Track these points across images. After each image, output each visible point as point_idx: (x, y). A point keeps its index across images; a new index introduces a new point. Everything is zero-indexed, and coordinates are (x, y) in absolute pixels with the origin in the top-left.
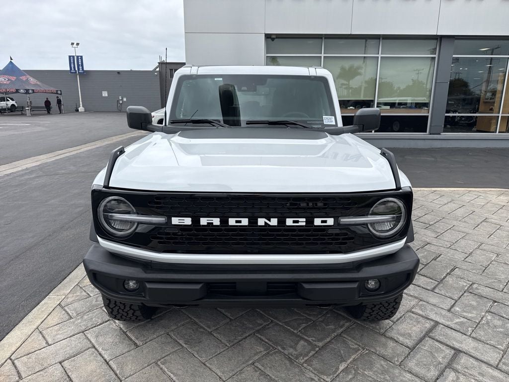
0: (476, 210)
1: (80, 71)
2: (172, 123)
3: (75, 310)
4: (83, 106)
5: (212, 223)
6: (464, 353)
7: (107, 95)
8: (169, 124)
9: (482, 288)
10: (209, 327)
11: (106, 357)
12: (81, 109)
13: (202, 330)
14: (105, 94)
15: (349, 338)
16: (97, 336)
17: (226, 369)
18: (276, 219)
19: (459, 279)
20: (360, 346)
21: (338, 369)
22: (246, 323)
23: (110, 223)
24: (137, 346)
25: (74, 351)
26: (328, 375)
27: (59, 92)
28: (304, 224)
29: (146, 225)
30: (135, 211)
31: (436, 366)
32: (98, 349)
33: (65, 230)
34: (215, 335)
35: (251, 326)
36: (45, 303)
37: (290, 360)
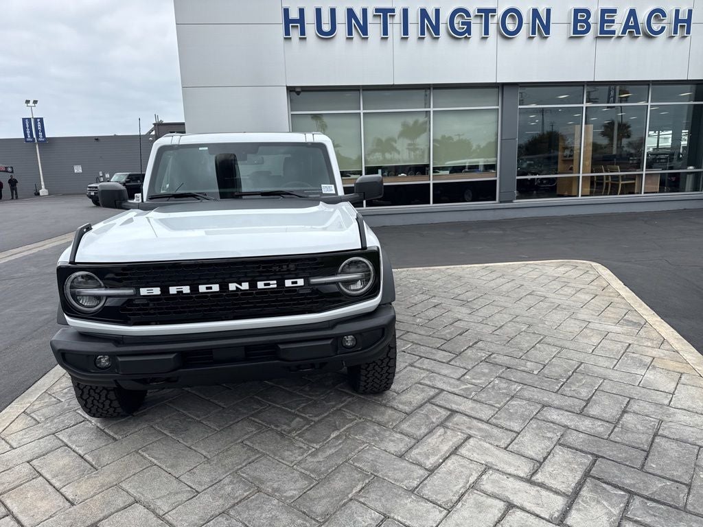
0: (525, 284)
1: (40, 139)
2: (150, 199)
3: (43, 415)
4: (45, 188)
5: (182, 291)
6: (460, 413)
7: (81, 171)
8: (147, 200)
9: (500, 357)
10: (199, 417)
11: (80, 452)
12: (43, 191)
13: (190, 420)
14: (78, 169)
15: (348, 411)
16: (70, 436)
17: (212, 449)
18: (247, 283)
19: (479, 351)
20: (357, 416)
21: (329, 437)
22: (241, 409)
23: (77, 300)
24: (115, 440)
25: (44, 450)
26: (317, 443)
27: (9, 169)
28: (275, 286)
29: (116, 299)
30: (102, 285)
31: (427, 426)
32: (71, 446)
33: (26, 341)
34: (204, 423)
35: (245, 411)
36: (6, 413)
37: (282, 435)
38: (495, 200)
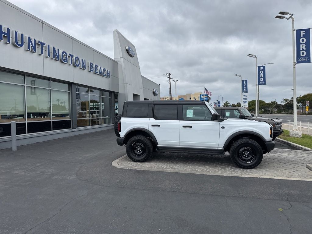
38: (70, 128)
